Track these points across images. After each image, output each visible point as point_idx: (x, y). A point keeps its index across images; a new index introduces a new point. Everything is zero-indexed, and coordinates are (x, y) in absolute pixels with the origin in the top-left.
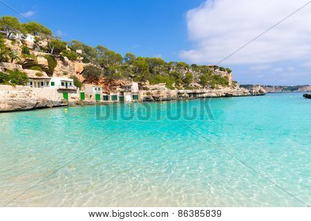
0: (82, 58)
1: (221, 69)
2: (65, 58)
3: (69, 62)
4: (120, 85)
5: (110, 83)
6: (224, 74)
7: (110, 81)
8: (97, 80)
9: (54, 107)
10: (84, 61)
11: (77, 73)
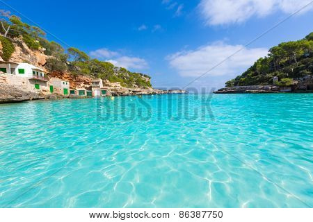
0: (44, 49)
1: (145, 76)
2: (24, 44)
3: (29, 50)
4: (85, 81)
5: (74, 79)
6: (147, 79)
7: (75, 76)
8: (62, 74)
9: (33, 99)
10: (46, 53)
11: (39, 64)
